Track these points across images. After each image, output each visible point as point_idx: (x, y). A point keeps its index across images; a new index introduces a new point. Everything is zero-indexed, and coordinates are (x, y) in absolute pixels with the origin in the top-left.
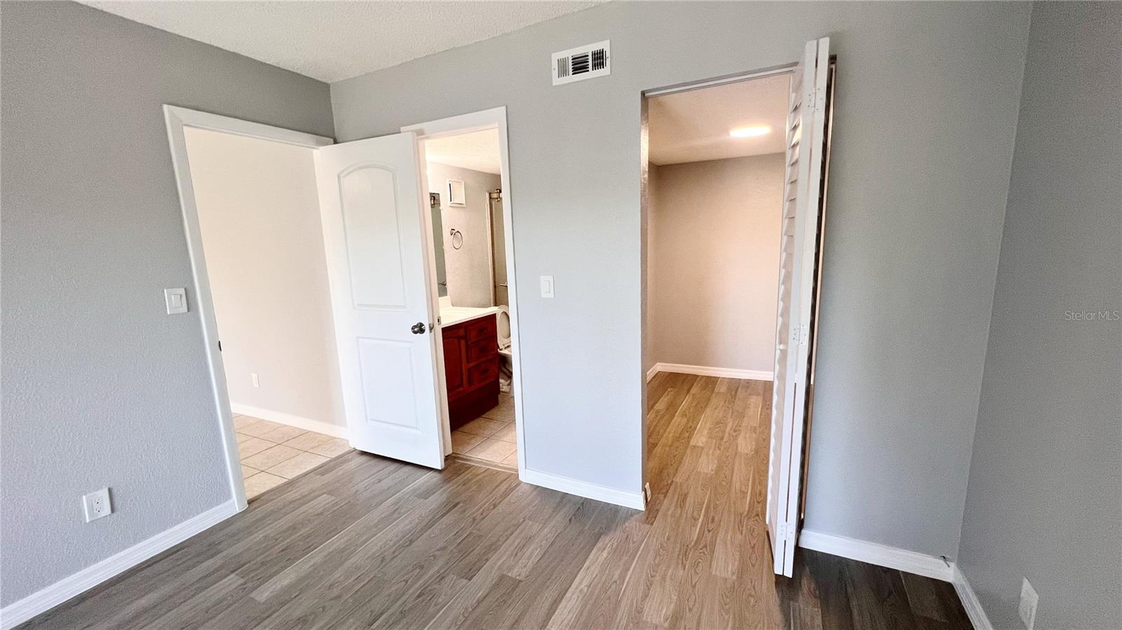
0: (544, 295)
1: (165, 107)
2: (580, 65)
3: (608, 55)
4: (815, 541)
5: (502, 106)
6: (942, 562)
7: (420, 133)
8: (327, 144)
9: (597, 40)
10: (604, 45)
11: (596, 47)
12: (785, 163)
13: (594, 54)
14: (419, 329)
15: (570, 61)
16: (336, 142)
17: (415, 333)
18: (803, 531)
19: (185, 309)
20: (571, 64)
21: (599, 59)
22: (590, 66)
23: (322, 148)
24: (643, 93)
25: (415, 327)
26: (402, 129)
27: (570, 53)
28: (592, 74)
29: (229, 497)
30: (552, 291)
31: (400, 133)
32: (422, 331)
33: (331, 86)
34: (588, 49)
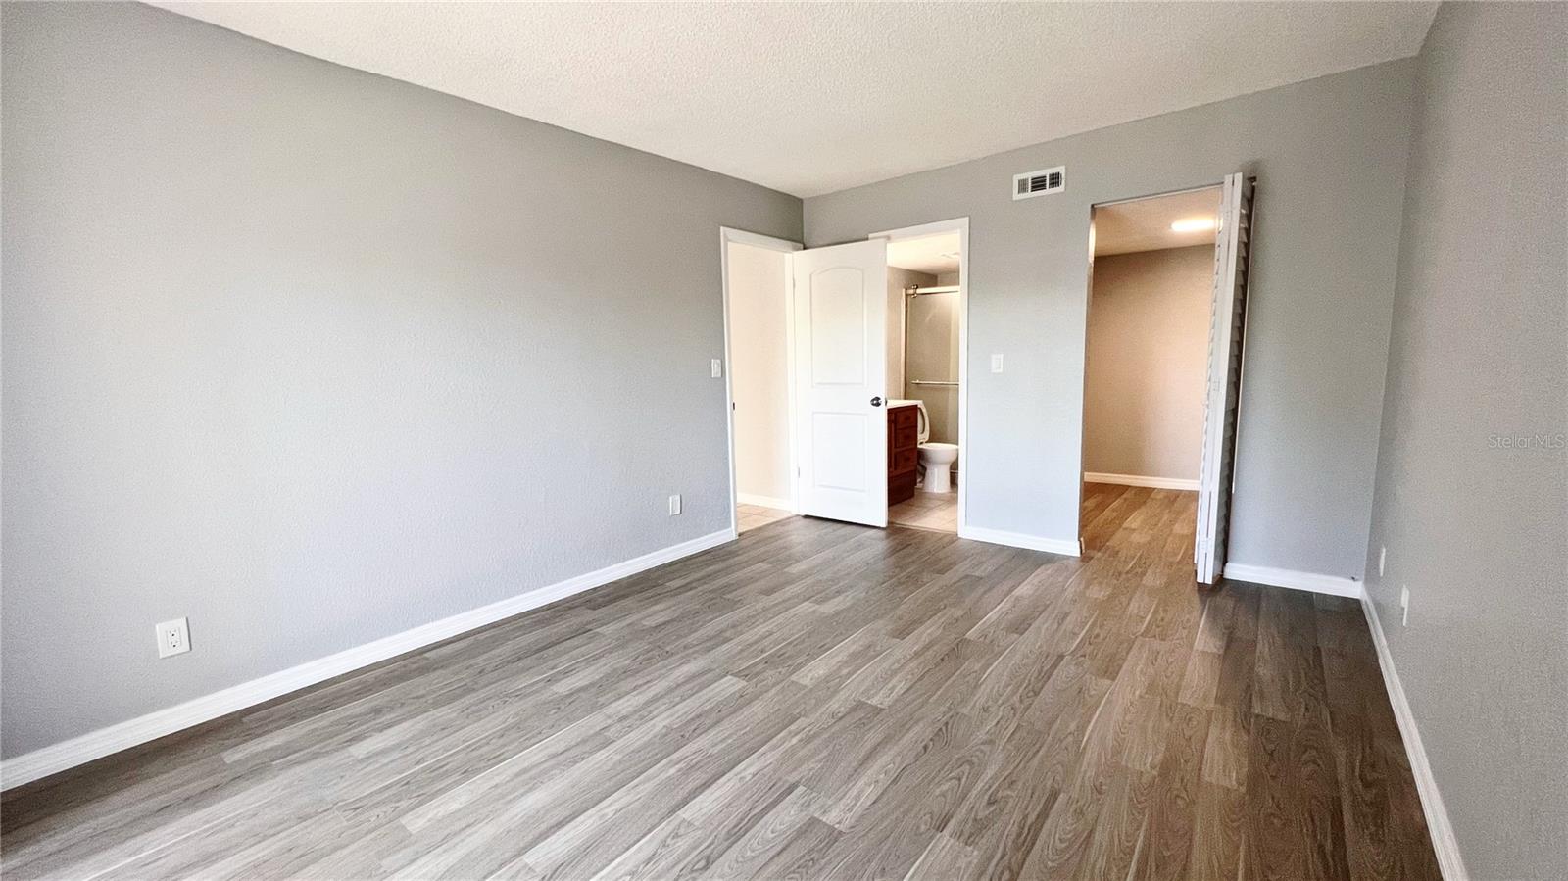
0: (994, 371)
1: (722, 228)
2: (1039, 184)
3: (1063, 176)
4: (1236, 572)
5: (964, 216)
6: (1352, 582)
7: (888, 238)
8: (798, 249)
9: (1055, 166)
10: (1061, 169)
11: (1054, 171)
12: (1213, 258)
13: (1051, 176)
14: (876, 402)
15: (1030, 181)
16: (805, 248)
17: (873, 404)
18: (1227, 564)
19: (720, 375)
20: (1030, 184)
21: (1055, 180)
22: (1047, 185)
23: (796, 253)
24: (1092, 206)
25: (873, 400)
26: (871, 236)
27: (1029, 176)
28: (1048, 191)
29: (730, 526)
30: (1002, 366)
31: (867, 239)
32: (878, 404)
33: (805, 202)
34: (1046, 172)
